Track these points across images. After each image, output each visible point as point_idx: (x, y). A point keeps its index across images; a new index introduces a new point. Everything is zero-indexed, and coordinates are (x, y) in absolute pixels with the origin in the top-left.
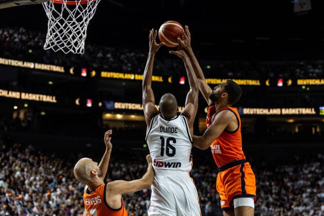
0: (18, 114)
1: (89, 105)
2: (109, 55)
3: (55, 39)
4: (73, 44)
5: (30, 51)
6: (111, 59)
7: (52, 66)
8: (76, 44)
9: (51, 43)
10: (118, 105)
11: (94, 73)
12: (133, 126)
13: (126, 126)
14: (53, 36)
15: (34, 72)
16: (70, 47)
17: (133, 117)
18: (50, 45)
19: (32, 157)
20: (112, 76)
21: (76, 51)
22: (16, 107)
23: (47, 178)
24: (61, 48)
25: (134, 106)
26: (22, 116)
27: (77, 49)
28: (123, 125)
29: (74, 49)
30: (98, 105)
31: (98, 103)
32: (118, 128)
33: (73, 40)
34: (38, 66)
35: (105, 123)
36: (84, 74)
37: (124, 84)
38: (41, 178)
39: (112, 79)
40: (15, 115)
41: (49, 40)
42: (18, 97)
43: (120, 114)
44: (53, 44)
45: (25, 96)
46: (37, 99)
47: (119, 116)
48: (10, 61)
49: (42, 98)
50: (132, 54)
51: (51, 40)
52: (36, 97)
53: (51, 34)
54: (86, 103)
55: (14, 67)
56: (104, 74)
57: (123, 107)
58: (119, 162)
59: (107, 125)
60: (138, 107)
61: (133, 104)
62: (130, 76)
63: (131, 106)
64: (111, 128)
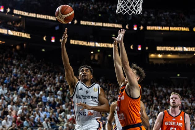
0: (94, 57)
1: (140, 49)
2: (152, 15)
3: (123, 6)
4: (134, 8)
5: (100, 15)
6: (153, 18)
7: (114, 24)
8: (136, 8)
9: (121, 9)
10: (159, 48)
11: (142, 28)
12: (170, 62)
13: (165, 62)
14: (121, 3)
15: (103, 29)
16: (133, 11)
17: (169, 56)
18: (120, 10)
19: (104, 84)
20: (154, 29)
21: (137, 13)
22: (92, 52)
23: (114, 97)
24: (127, 12)
25: (170, 49)
26: (96, 58)
27: (137, 11)
28: (163, 62)
29: (135, 11)
30: (145, 49)
31: (146, 47)
32: (159, 64)
33: (134, 5)
34: (105, 25)
35: (150, 60)
36: (135, 28)
37: (162, 34)
38: (111, 97)
39: (154, 31)
40: (92, 58)
41: (119, 7)
42: (93, 45)
43: (161, 54)
44: (122, 9)
45: (98, 45)
46: (106, 46)
47: (160, 56)
48: (87, 22)
49: (109, 46)
50: (168, 13)
51: (121, 7)
52: (105, 45)
53: (120, 3)
54: (138, 48)
55: (90, 26)
56: (149, 28)
57: (163, 49)
58: (161, 87)
59: (152, 62)
60: (172, 49)
61: (169, 47)
62: (166, 28)
63: (168, 49)
64: (155, 64)
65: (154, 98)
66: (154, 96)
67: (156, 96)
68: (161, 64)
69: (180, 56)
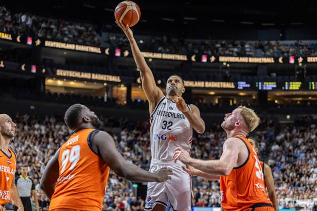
1: (34, 71)
2: (53, 26)
6: (55, 30)
7: (0, 34)
10: (60, 72)
11: (38, 42)
12: (72, 92)
13: (66, 91)
17: (73, 83)
25: (74, 74)
28: (63, 91)
30: (42, 71)
31: (42, 69)
32: (59, 94)
35: (47, 88)
36: (30, 43)
37: (65, 53)
43: (61, 81)
47: (60, 83)
54: (31, 69)
56: (48, 44)
57: (65, 75)
58: (60, 124)
59: (48, 90)
60: (77, 75)
61: (74, 72)
62: (71, 47)
63: (72, 74)
64: (53, 93)
65: (51, 140)
66: (51, 136)
67: (53, 137)
68: (61, 94)
69: (86, 84)
